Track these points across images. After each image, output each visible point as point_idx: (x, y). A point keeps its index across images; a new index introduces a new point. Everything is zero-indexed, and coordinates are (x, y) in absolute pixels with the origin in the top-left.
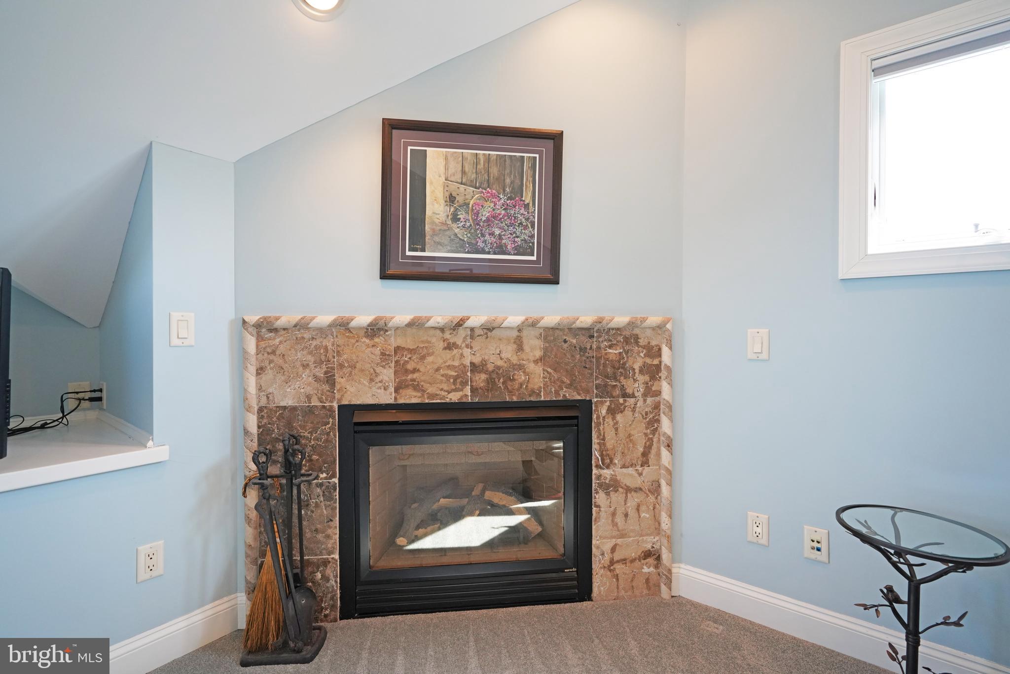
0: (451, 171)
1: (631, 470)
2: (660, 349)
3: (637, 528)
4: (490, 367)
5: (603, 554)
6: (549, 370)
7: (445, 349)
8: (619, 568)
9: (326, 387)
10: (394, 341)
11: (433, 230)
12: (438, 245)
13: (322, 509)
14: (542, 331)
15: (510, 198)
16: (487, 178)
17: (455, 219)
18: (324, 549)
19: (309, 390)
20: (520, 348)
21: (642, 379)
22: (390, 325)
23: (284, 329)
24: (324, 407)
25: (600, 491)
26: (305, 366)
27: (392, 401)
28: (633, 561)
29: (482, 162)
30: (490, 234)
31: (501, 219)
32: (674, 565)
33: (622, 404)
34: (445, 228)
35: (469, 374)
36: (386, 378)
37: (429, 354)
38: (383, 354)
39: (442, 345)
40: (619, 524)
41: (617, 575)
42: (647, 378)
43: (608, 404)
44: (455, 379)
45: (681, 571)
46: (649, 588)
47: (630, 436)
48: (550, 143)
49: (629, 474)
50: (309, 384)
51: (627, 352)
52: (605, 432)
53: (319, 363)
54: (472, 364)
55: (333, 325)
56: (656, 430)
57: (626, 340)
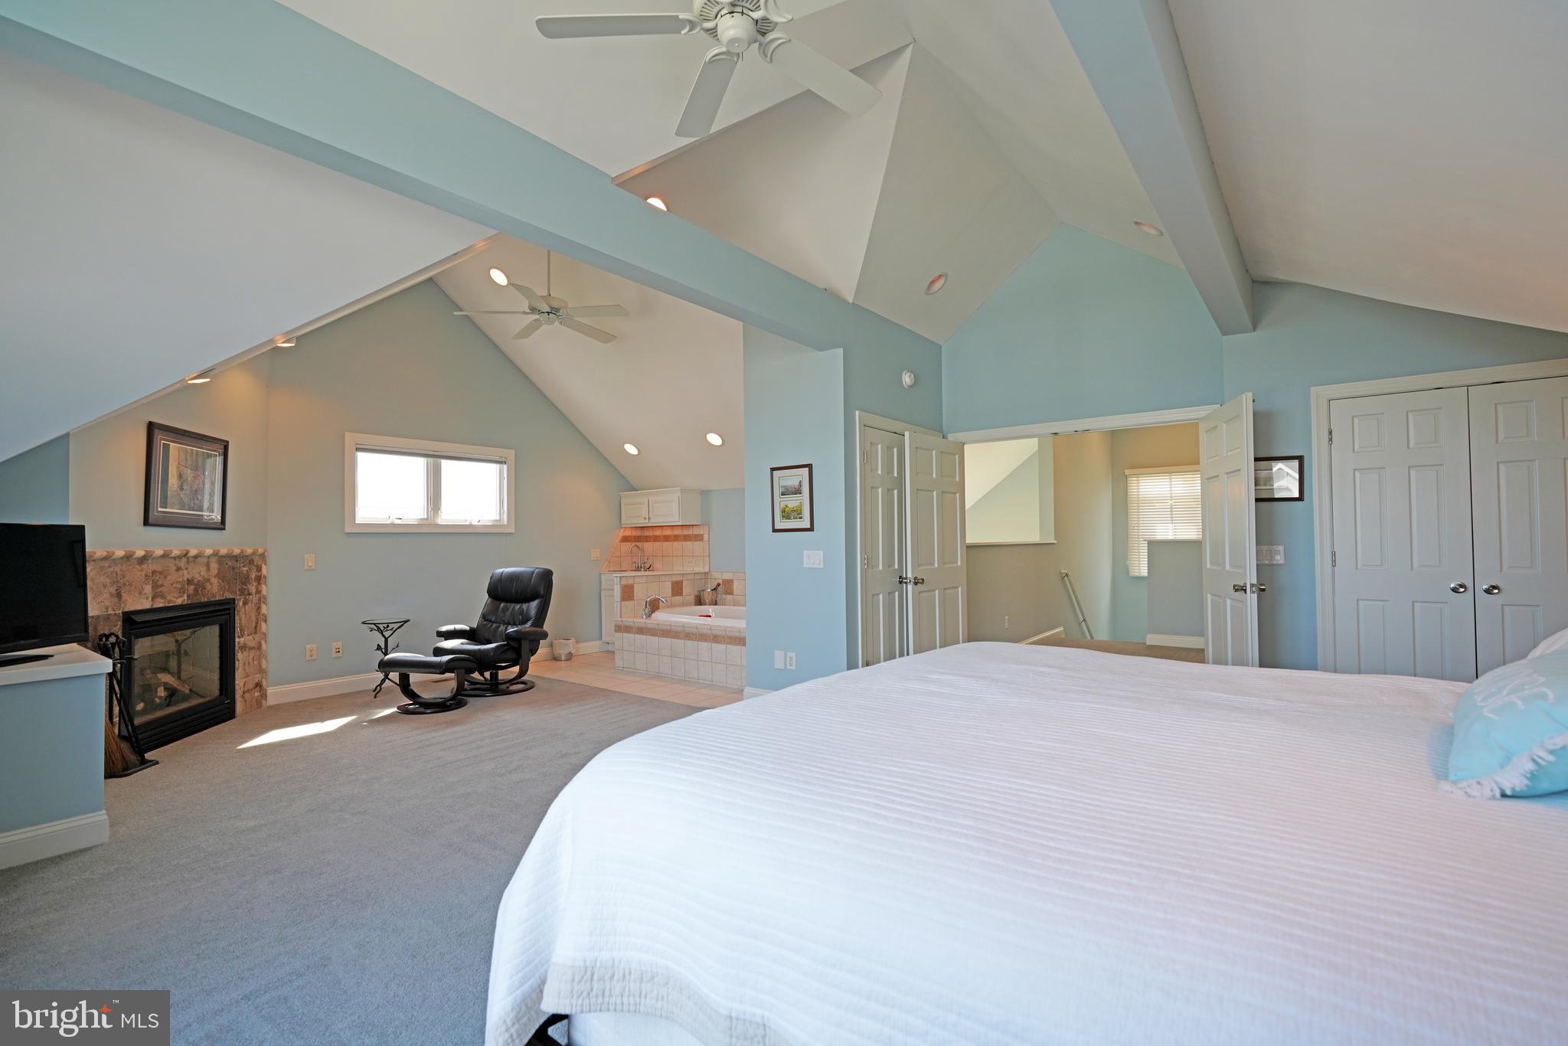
0: (180, 458)
1: (250, 637)
2: (262, 568)
3: (253, 670)
4: (196, 582)
5: (240, 689)
6: (220, 582)
7: (177, 570)
8: (245, 696)
9: (117, 600)
10: (155, 567)
11: (172, 495)
12: (174, 506)
14: (219, 558)
16: (195, 465)
17: (182, 489)
19: (107, 603)
20: (209, 569)
21: (255, 584)
22: (154, 555)
24: (115, 614)
25: (238, 651)
26: (105, 586)
27: (148, 607)
28: (252, 690)
29: (194, 456)
30: (196, 500)
31: (201, 491)
32: (267, 688)
33: (246, 600)
34: (176, 494)
35: (186, 586)
36: (148, 592)
37: (168, 575)
38: (146, 576)
39: (174, 568)
40: (246, 670)
41: (246, 700)
42: (257, 583)
43: (242, 599)
44: (180, 589)
45: (270, 690)
46: (257, 704)
47: (250, 617)
48: (224, 446)
49: (249, 640)
50: (107, 599)
51: (250, 569)
52: (243, 617)
53: (112, 583)
54: (188, 580)
55: (122, 558)
56: (259, 613)
57: (250, 562)
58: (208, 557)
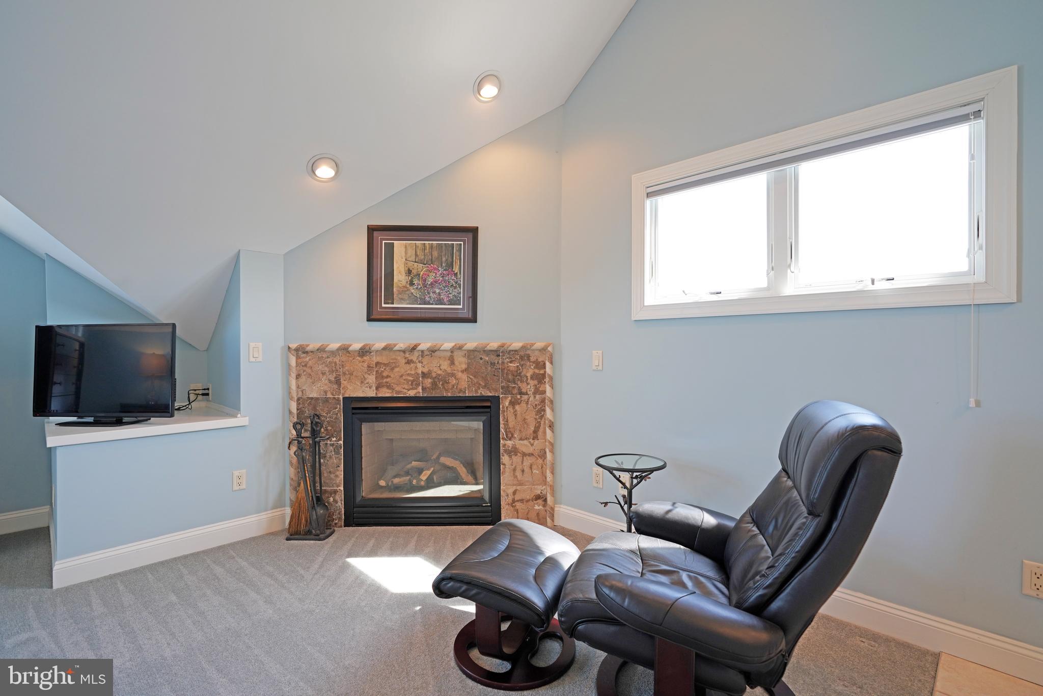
0: (409, 254)
1: (525, 442)
2: (544, 364)
3: (530, 479)
4: (434, 375)
5: (508, 495)
6: (471, 377)
7: (406, 363)
8: (518, 505)
9: (336, 386)
10: (375, 359)
11: (398, 291)
12: (402, 300)
13: (333, 460)
14: (466, 352)
15: (445, 270)
16: (430, 257)
17: (412, 284)
18: (334, 483)
19: (326, 388)
20: (452, 363)
21: (532, 383)
22: (373, 349)
23: (312, 352)
24: (334, 398)
25: (505, 455)
26: (323, 374)
27: (374, 395)
28: (528, 501)
29: (428, 248)
30: (433, 293)
31: (440, 283)
32: (556, 506)
33: (519, 399)
34: (406, 289)
35: (421, 379)
36: (371, 382)
37: (396, 367)
38: (369, 367)
39: (404, 361)
40: (518, 476)
41: (517, 510)
42: (536, 382)
43: (510, 398)
44: (412, 382)
45: (561, 509)
47: (525, 419)
48: (470, 235)
49: (524, 445)
50: (326, 384)
51: (522, 366)
52: (508, 417)
53: (332, 372)
54: (423, 373)
55: (339, 349)
56: (542, 416)
57: (522, 358)
58: (451, 351)
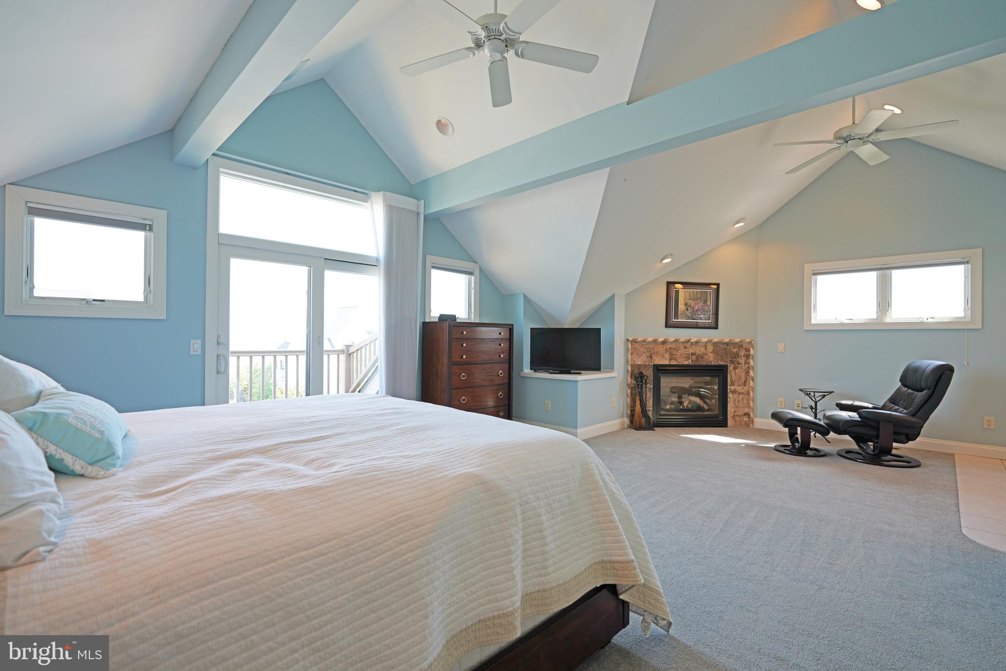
0: (686, 296)
1: (740, 387)
2: (750, 350)
3: (742, 405)
4: (697, 354)
5: (731, 413)
6: (715, 355)
8: (736, 418)
9: (650, 359)
10: (669, 346)
11: (681, 313)
12: (682, 318)
13: (648, 394)
14: (713, 343)
15: (703, 303)
16: (697, 297)
17: (687, 310)
18: (649, 406)
19: (645, 360)
20: (706, 348)
22: (669, 341)
23: (640, 342)
24: (649, 365)
25: (730, 393)
26: (644, 353)
27: (668, 364)
28: (741, 416)
29: (695, 293)
30: (697, 314)
31: (701, 310)
32: (754, 418)
33: (737, 366)
34: (684, 312)
35: (691, 356)
36: (667, 357)
37: (679, 350)
38: (666, 350)
39: (683, 347)
40: (736, 404)
41: (736, 420)
42: (745, 358)
43: (733, 366)
44: (687, 357)
45: (757, 420)
46: (746, 424)
47: (740, 376)
48: (716, 287)
50: (645, 358)
51: (739, 350)
52: (732, 375)
53: (648, 352)
54: (692, 353)
55: (652, 341)
56: (748, 375)
57: (739, 346)
58: (706, 343)
